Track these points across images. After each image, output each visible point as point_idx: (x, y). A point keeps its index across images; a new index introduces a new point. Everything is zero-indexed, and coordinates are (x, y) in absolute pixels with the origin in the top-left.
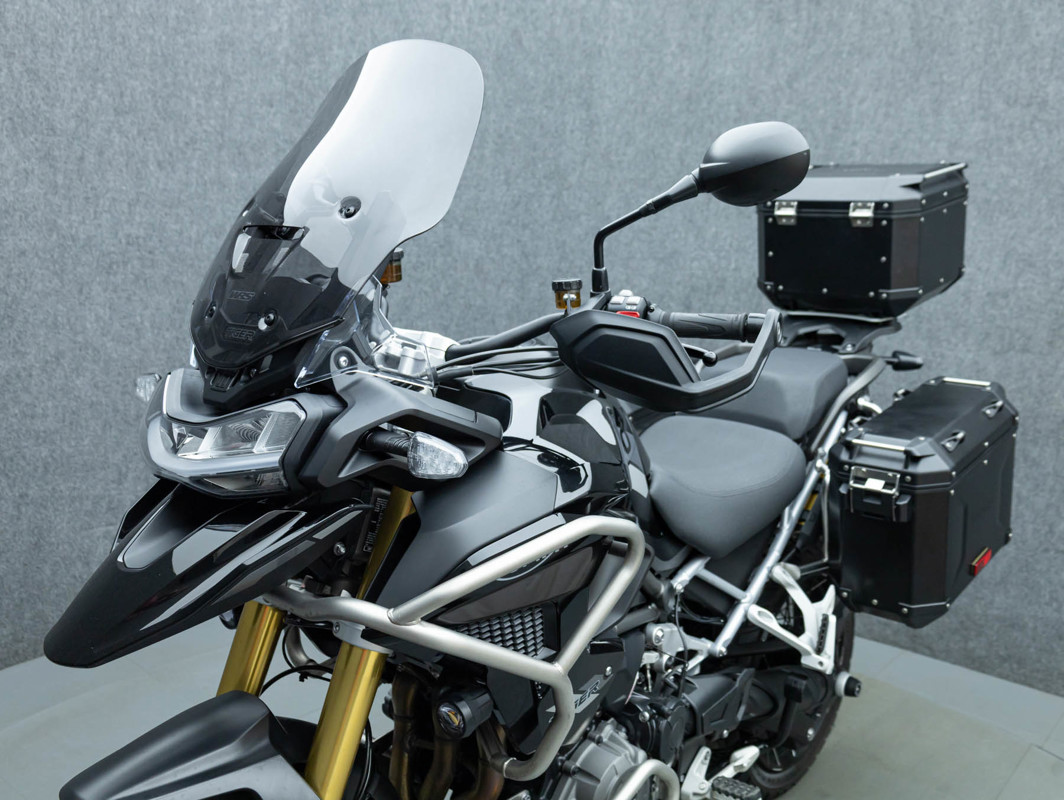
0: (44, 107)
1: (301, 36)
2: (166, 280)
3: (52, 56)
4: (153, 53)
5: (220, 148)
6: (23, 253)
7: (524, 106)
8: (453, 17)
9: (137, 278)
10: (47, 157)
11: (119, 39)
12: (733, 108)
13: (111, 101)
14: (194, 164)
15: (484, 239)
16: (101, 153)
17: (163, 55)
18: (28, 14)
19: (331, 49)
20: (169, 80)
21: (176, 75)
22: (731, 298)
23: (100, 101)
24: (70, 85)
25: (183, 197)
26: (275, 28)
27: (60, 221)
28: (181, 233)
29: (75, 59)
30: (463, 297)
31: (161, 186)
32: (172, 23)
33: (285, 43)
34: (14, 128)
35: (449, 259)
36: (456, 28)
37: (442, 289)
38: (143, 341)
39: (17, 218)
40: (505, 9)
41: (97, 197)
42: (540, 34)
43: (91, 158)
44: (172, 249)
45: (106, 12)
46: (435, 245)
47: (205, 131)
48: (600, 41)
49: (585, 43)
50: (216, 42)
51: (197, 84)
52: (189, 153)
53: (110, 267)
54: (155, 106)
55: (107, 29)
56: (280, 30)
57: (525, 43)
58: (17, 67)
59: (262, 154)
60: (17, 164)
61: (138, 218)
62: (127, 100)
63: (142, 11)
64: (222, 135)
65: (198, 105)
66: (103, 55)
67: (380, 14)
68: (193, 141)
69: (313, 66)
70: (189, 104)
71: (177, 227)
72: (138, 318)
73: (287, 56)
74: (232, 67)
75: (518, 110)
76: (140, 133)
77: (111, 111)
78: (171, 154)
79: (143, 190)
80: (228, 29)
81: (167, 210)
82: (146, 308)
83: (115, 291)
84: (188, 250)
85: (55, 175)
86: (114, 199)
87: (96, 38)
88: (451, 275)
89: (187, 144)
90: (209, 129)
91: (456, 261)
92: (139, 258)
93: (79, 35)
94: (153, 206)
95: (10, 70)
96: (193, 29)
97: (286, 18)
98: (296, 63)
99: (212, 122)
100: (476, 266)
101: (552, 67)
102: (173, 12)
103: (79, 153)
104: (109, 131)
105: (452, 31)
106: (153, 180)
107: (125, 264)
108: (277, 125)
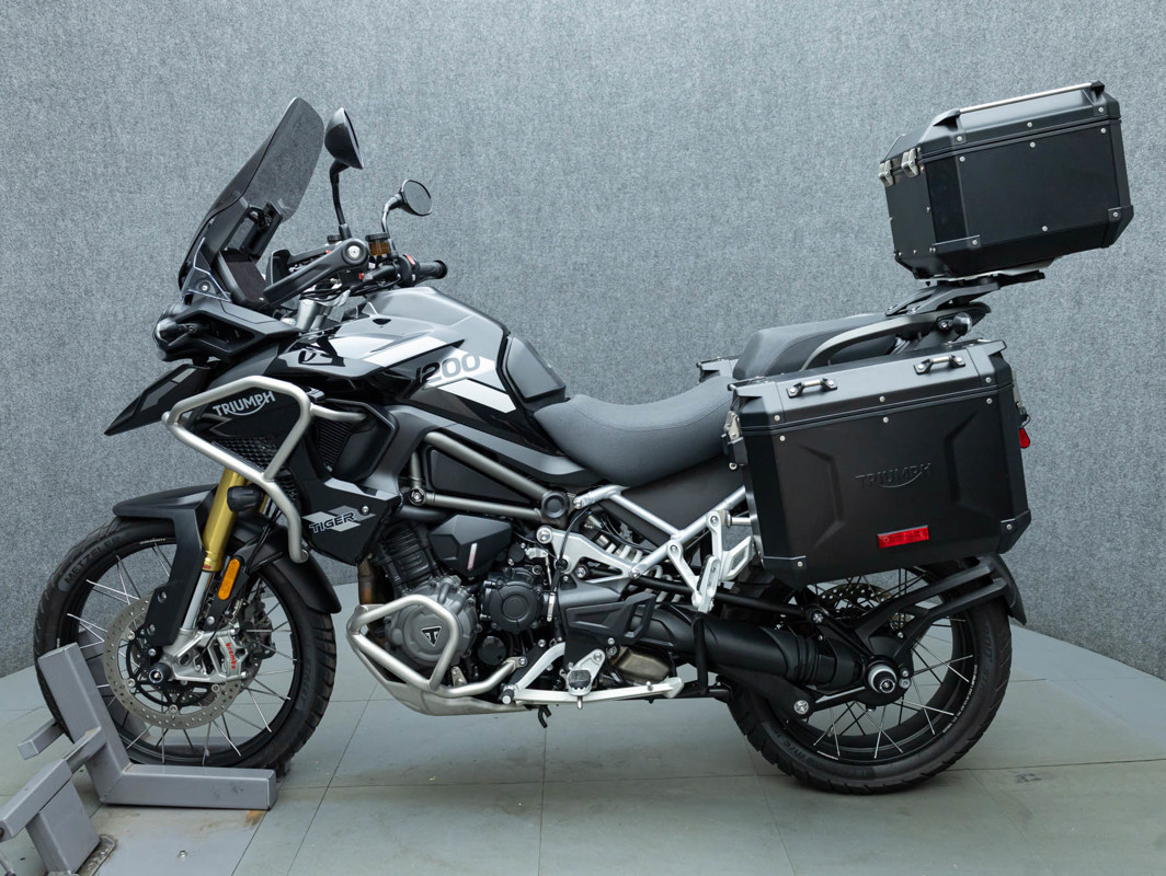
0: (511, 176)
1: (710, 87)
2: (604, 296)
3: (517, 140)
4: (593, 124)
5: (646, 189)
6: (497, 279)
7: (913, 108)
8: (843, 38)
9: (582, 295)
10: (515, 211)
11: (567, 119)
12: (1120, 63)
13: (561, 165)
14: (625, 204)
15: (879, 245)
16: (553, 204)
17: (600, 124)
18: (499, 115)
19: (735, 92)
20: (605, 142)
21: (610, 137)
22: (1122, 289)
23: (552, 166)
24: (530, 159)
25: (617, 231)
26: (689, 85)
27: (524, 256)
28: (615, 259)
29: (534, 140)
30: (861, 304)
31: (600, 224)
32: (607, 99)
33: (698, 96)
34: (491, 194)
35: (846, 267)
36: (847, 47)
37: (840, 296)
38: (587, 343)
39: (492, 254)
40: (891, 17)
41: (551, 236)
42: (927, 32)
43: (547, 209)
44: (609, 272)
45: (556, 102)
46: (833, 255)
47: (633, 178)
48: (984, 26)
49: (970, 30)
50: (641, 106)
51: (626, 142)
52: (621, 195)
53: (561, 287)
54: (595, 164)
55: (557, 113)
56: (693, 85)
57: (912, 46)
58: (492, 152)
59: (680, 190)
60: (492, 217)
61: (582, 250)
62: (573, 162)
63: (583, 95)
64: (647, 179)
65: (628, 158)
66: (554, 133)
67: (778, 52)
68: (624, 186)
69: (721, 110)
70: (620, 159)
71: (613, 255)
72: (583, 326)
73: (700, 106)
74: (654, 124)
75: (908, 113)
76: (583, 186)
77: (562, 173)
78: (607, 199)
79: (586, 228)
80: (650, 94)
81: (604, 242)
82: (589, 318)
83: (565, 305)
84: (622, 272)
85: (520, 222)
86: (564, 238)
87: (550, 122)
88: (849, 283)
89: (619, 189)
90: (637, 176)
91: (854, 268)
92: (584, 280)
93: (537, 122)
94: (594, 240)
95: (487, 155)
96: (622, 99)
97: (698, 74)
98: (708, 111)
99: (639, 169)
100: (872, 272)
101: (939, 62)
102: (608, 90)
103: (537, 206)
104: (559, 188)
105: (844, 51)
106: (593, 220)
107: (573, 284)
108: (693, 164)
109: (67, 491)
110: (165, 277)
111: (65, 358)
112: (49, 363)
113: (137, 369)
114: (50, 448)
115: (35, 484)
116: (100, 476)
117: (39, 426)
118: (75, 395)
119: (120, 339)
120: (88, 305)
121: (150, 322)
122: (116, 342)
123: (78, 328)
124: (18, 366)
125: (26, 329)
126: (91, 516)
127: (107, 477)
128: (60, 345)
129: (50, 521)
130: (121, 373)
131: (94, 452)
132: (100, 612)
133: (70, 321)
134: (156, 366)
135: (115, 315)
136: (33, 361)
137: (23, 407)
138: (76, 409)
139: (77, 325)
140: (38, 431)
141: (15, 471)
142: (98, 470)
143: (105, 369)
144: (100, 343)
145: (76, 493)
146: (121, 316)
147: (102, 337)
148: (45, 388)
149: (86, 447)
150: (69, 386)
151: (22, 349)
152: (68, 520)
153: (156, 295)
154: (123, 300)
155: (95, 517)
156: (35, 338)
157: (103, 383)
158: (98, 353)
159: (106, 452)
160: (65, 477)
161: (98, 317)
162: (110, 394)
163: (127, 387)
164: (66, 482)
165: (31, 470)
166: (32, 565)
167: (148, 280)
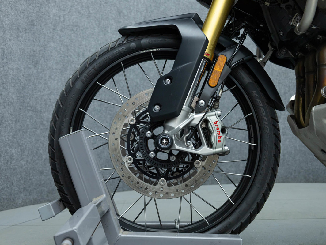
109: (29, 108)
110: (84, 4)
111: (34, 33)
112: (26, 33)
113: (68, 50)
114: (22, 80)
115: (13, 99)
116: (46, 104)
117: (18, 66)
118: (37, 55)
119: (61, 30)
120: (47, 8)
121: (76, 26)
122: (59, 32)
123: (41, 18)
124: (11, 29)
125: (16, 10)
126: (40, 126)
127: (49, 106)
128: (32, 25)
129: (19, 124)
130: (60, 49)
131: (44, 90)
132: (40, 185)
133: (38, 13)
134: (77, 51)
135: (59, 17)
136: (18, 29)
137: (11, 53)
138: (37, 63)
139: (41, 17)
140: (17, 69)
141: (4, 88)
142: (45, 101)
143: (52, 45)
144: (51, 30)
145: (33, 111)
146: (62, 19)
147: (53, 27)
148: (23, 46)
149: (40, 86)
150: (35, 49)
151: (14, 20)
152: (28, 126)
153: (79, 13)
154: (64, 10)
155: (41, 127)
156: (21, 17)
157: (51, 52)
158: (50, 35)
159: (50, 92)
160: (28, 100)
161: (51, 16)
162: (54, 59)
163: (62, 58)
164: (28, 103)
165: (12, 90)
166: (8, 148)
167: (76, 3)
